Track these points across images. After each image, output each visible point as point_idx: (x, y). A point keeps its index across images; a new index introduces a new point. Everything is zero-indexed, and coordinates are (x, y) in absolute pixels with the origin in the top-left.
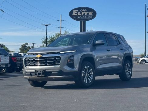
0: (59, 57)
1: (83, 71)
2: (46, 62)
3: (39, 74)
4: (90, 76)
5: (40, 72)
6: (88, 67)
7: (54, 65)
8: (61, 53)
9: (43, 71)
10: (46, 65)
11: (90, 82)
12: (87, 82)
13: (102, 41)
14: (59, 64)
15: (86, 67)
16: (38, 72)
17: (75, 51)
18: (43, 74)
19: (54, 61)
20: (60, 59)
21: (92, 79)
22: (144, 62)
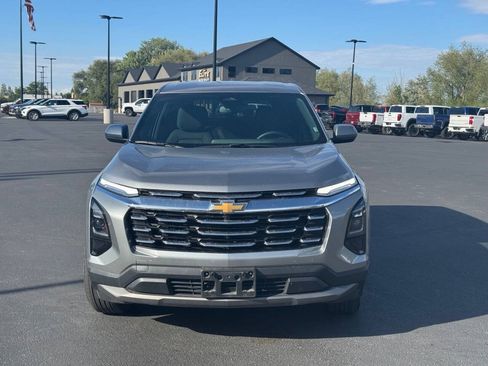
0: (321, 210)
5: (229, 279)
9: (248, 274)
16: (220, 278)
17: (354, 180)
18: (247, 286)
19: (297, 228)
20: (320, 222)
22: (35, 116)
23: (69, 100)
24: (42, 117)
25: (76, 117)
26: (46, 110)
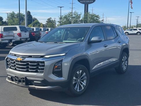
0: (43, 62)
1: (74, 78)
2: (28, 68)
3: (20, 81)
4: (83, 82)
5: (20, 79)
6: (81, 71)
7: (37, 72)
8: (46, 57)
9: (23, 78)
10: (27, 71)
11: (83, 88)
12: (79, 90)
13: (99, 38)
14: (43, 72)
15: (78, 72)
16: (18, 78)
17: (64, 54)
18: (23, 81)
19: (37, 67)
20: (44, 66)
21: (85, 85)
22: (127, 34)
23: (137, 29)
24: (129, 34)
25: (139, 34)
26: (130, 32)
